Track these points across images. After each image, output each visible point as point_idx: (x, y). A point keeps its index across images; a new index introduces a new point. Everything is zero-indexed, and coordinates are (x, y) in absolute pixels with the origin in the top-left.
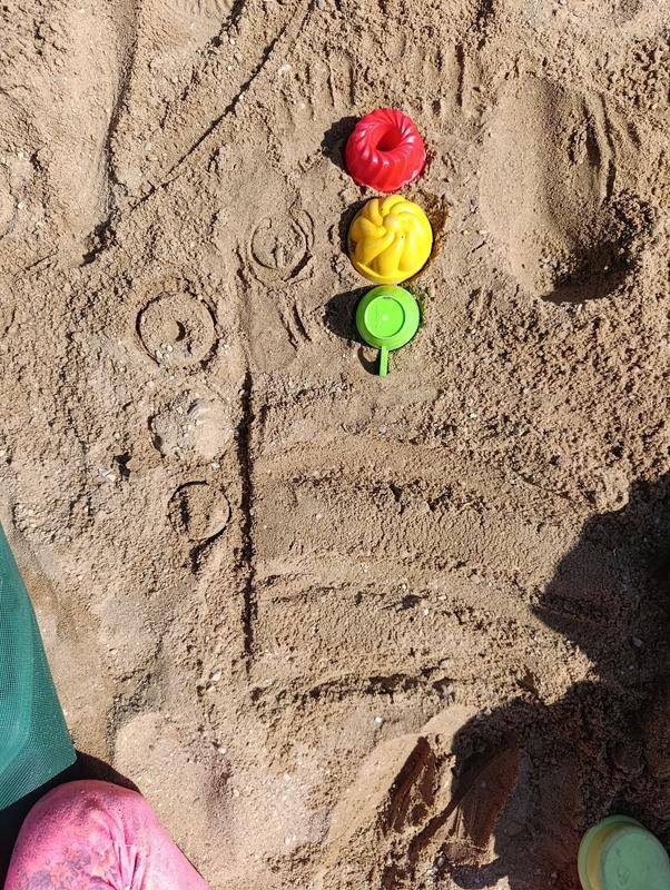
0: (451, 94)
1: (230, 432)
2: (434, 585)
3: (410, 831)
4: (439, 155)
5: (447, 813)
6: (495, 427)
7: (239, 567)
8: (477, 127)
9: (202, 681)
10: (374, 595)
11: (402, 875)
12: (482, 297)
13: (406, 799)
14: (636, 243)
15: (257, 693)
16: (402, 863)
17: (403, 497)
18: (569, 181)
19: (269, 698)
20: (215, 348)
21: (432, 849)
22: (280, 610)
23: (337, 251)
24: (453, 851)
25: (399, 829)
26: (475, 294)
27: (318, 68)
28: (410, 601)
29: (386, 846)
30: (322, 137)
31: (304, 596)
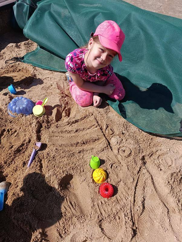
0: (100, 207)
1: (111, 143)
2: (74, 134)
3: (67, 108)
4: (98, 193)
5: (63, 112)
6: (73, 155)
7: (101, 127)
8: (93, 201)
9: (100, 113)
10: (82, 130)
11: (66, 104)
12: (82, 171)
13: (68, 111)
14: (59, 189)
15: (92, 115)
16: (66, 105)
17: (83, 142)
18: (74, 199)
19: (91, 115)
20: (119, 152)
21: (63, 107)
22: (94, 124)
23: (107, 170)
24: (60, 108)
25: (68, 109)
26: (83, 171)
27: (125, 201)
28: (77, 131)
29: (69, 107)
30: (118, 190)
31: (91, 127)
